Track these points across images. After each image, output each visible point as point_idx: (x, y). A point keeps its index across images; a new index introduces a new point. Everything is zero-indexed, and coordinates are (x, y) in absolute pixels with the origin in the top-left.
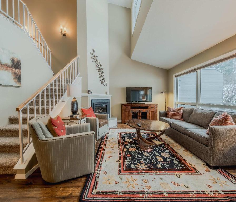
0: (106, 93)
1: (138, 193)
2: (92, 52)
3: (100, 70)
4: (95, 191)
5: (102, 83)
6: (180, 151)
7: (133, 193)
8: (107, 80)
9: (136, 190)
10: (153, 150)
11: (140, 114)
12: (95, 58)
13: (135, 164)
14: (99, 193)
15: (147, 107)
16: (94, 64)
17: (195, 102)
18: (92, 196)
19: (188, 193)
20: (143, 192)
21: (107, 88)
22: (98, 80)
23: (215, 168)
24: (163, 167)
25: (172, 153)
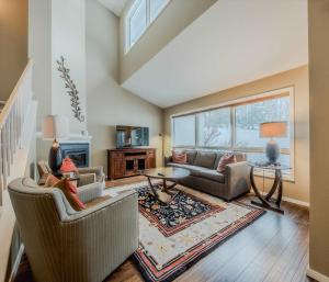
0: (83, 132)
1: (200, 244)
2: (60, 61)
3: (74, 94)
4: (159, 267)
5: (76, 116)
6: (198, 195)
7: (196, 247)
8: (83, 112)
9: (196, 243)
10: (177, 201)
11: (136, 163)
12: (65, 71)
13: (173, 220)
14: (165, 267)
15: (145, 153)
16: (63, 82)
17: (193, 144)
18: (162, 273)
19: (230, 226)
20: (203, 242)
21: (83, 125)
22: (70, 109)
23: (230, 201)
24: (198, 214)
25: (193, 198)
